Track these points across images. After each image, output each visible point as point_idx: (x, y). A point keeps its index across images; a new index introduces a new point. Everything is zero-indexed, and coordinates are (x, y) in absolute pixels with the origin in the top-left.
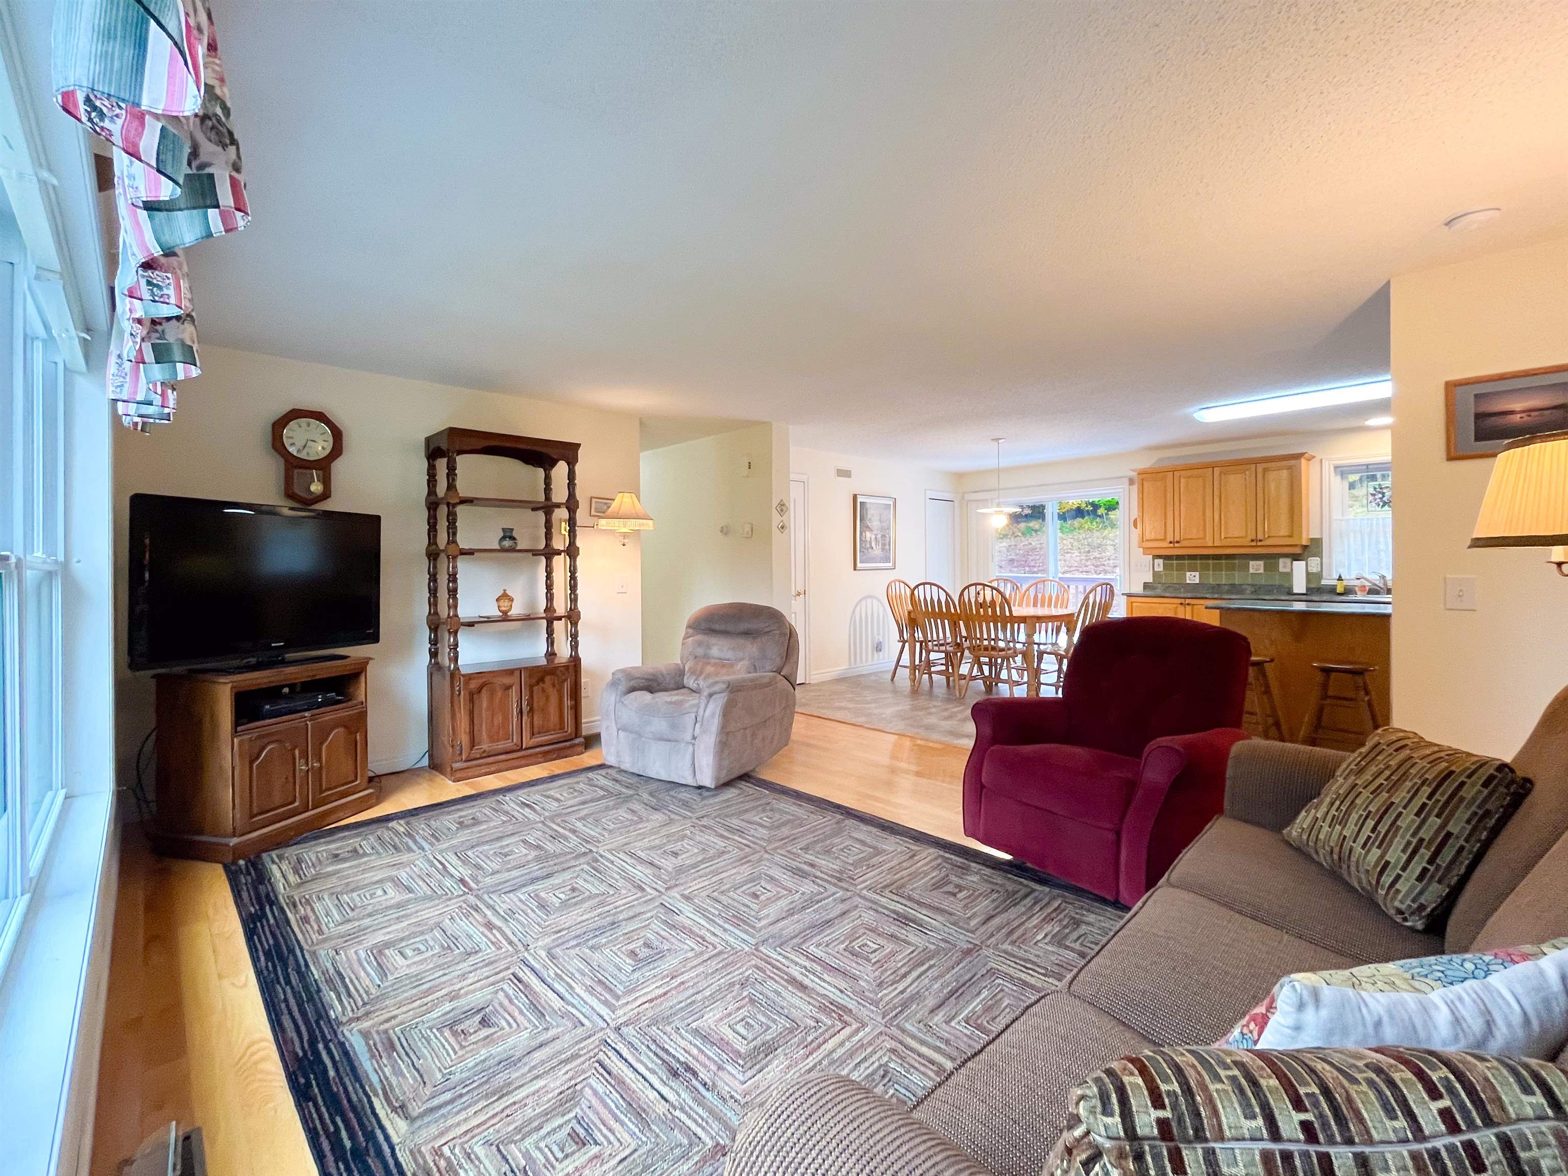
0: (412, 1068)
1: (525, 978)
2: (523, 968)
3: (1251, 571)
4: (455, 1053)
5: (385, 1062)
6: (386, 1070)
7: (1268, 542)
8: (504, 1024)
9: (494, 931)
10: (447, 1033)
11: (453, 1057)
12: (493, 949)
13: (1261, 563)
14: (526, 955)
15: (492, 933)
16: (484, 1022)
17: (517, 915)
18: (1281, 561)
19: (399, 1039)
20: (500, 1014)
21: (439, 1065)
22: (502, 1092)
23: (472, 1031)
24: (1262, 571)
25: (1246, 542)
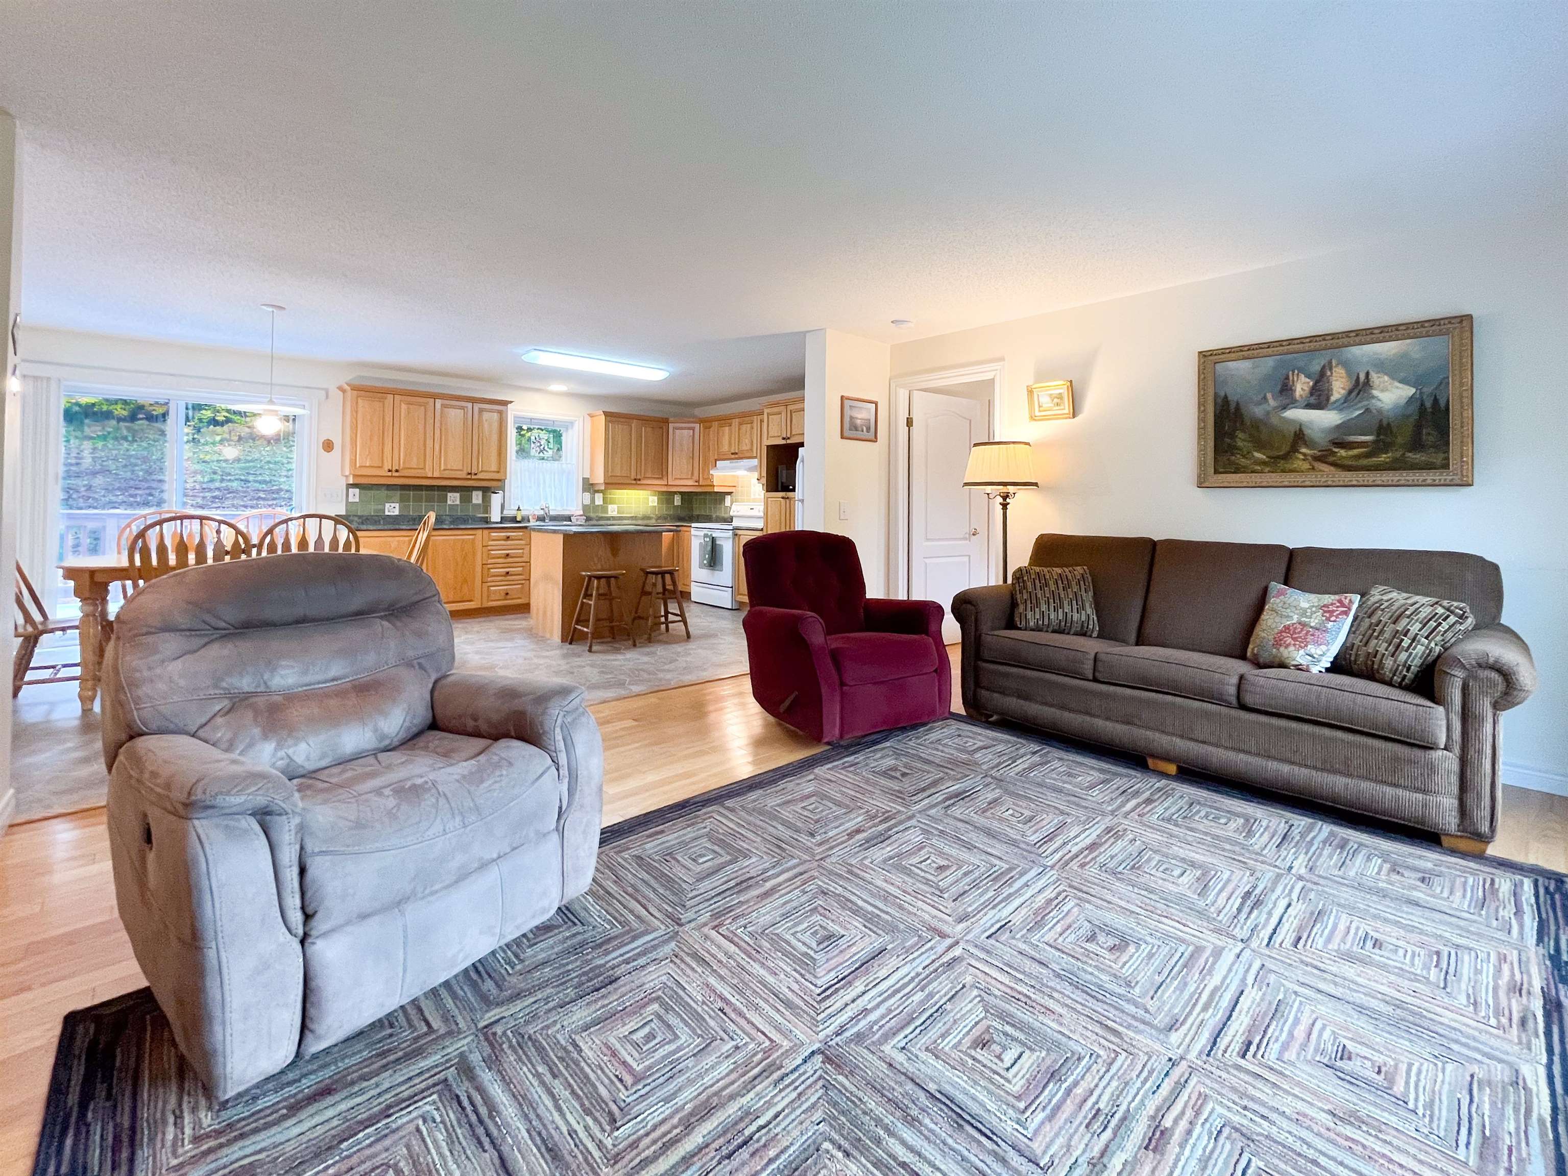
0: (1476, 1100)
1: (1240, 1040)
2: (1223, 1047)
3: (449, 502)
4: (1410, 1065)
5: (1507, 1137)
6: (1512, 1128)
7: (480, 476)
8: (1327, 1035)
9: (1167, 1123)
10: (1399, 1088)
11: (1417, 1065)
12: (1209, 1106)
13: (458, 495)
14: (1192, 1056)
15: (1173, 1128)
16: (1344, 1054)
17: (1101, 1105)
18: (475, 493)
19: (1468, 1144)
20: (1318, 1043)
21: (1440, 1075)
22: (1399, 1005)
23: (1368, 1064)
24: (458, 502)
25: (463, 475)
